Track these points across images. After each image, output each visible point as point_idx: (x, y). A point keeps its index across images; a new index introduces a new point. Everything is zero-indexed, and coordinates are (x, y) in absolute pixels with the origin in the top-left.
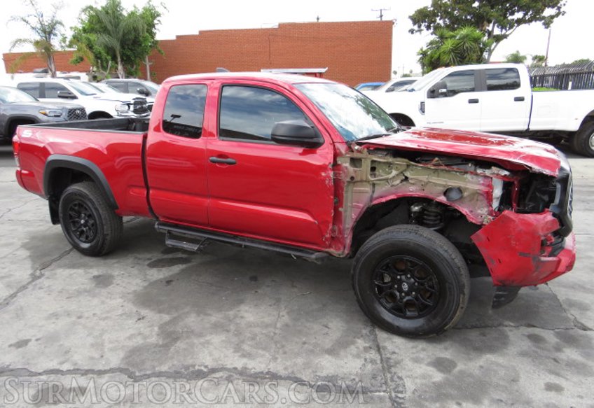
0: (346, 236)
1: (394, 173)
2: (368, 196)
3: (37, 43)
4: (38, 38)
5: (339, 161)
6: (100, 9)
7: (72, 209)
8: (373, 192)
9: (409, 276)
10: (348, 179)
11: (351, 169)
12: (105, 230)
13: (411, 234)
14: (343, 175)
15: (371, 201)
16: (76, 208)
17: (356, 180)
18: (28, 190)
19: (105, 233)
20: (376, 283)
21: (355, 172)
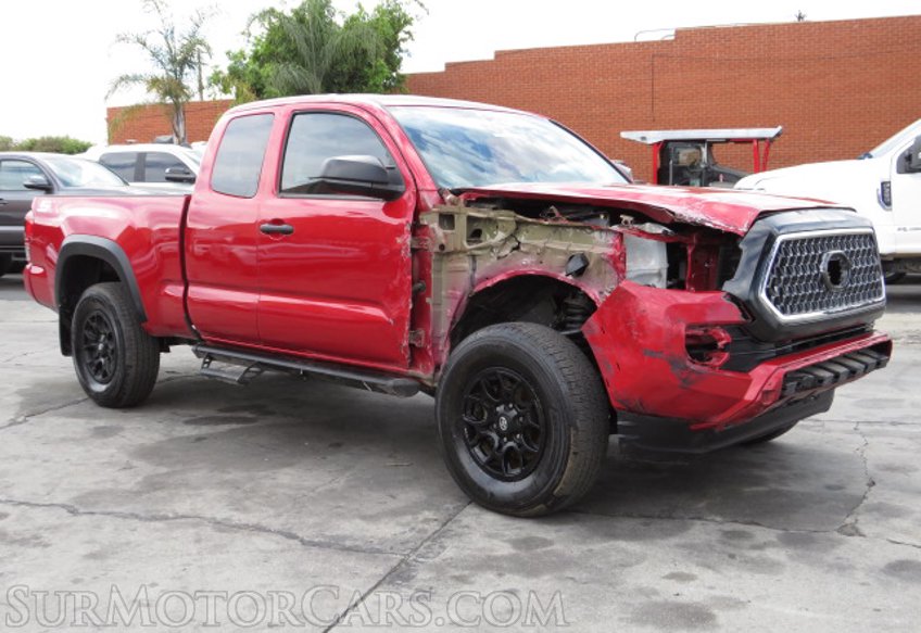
0: (440, 348)
1: (501, 235)
2: (466, 276)
3: (154, 83)
4: (160, 73)
5: (425, 219)
6: (290, 15)
7: (89, 327)
8: (474, 270)
9: (511, 406)
10: (436, 249)
11: (440, 232)
12: (127, 357)
13: (506, 330)
14: (429, 242)
15: (473, 286)
16: (94, 324)
17: (446, 250)
18: (38, 302)
19: (127, 362)
20: (466, 419)
21: (446, 235)
